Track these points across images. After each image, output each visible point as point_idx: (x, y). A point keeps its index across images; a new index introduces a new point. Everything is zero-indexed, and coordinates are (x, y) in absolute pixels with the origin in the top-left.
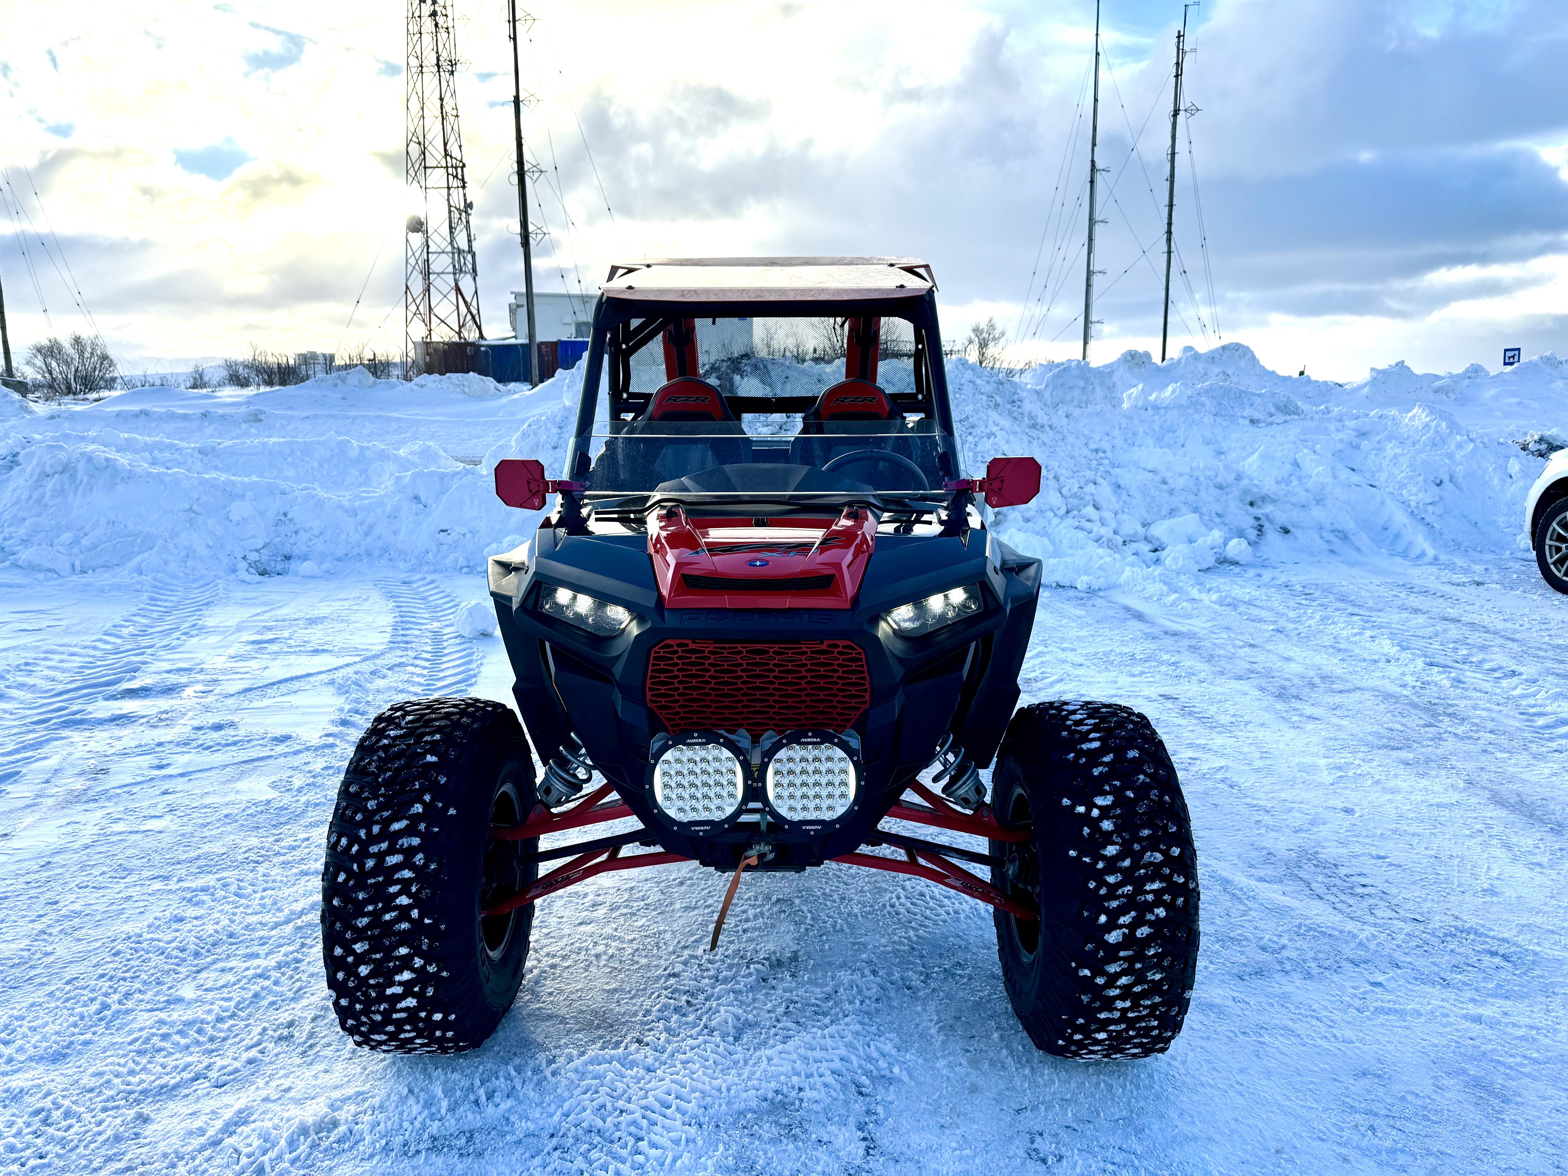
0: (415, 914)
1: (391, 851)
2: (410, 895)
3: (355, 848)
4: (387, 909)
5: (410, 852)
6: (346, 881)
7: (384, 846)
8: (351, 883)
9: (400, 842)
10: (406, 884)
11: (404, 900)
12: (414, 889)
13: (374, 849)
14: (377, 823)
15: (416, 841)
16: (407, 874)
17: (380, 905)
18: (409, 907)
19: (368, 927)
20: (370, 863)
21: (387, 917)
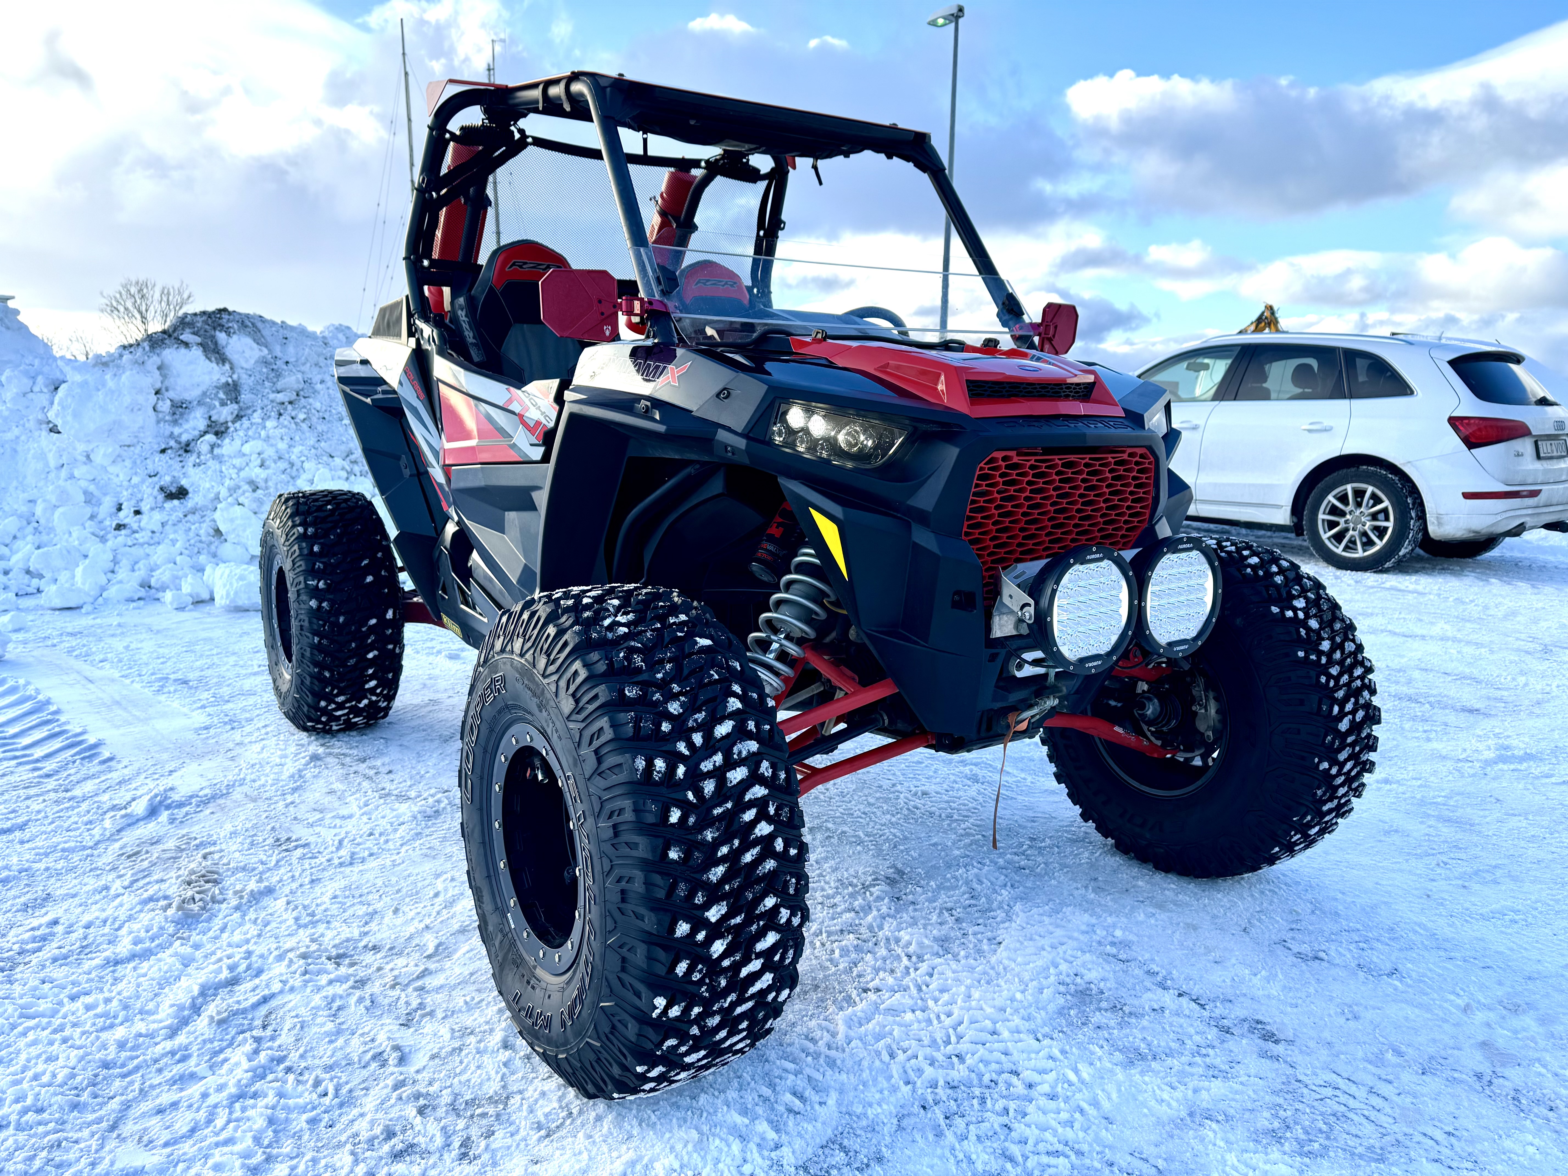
0: (779, 844)
1: (730, 764)
2: (770, 820)
3: (681, 770)
4: (746, 847)
5: (752, 761)
6: (683, 819)
7: (718, 758)
8: (692, 820)
9: (735, 750)
10: (761, 804)
11: (764, 829)
12: (772, 810)
13: (706, 766)
14: (694, 730)
15: (753, 746)
16: (758, 791)
17: (736, 842)
18: (771, 837)
19: (725, 879)
20: (709, 787)
21: (748, 857)
